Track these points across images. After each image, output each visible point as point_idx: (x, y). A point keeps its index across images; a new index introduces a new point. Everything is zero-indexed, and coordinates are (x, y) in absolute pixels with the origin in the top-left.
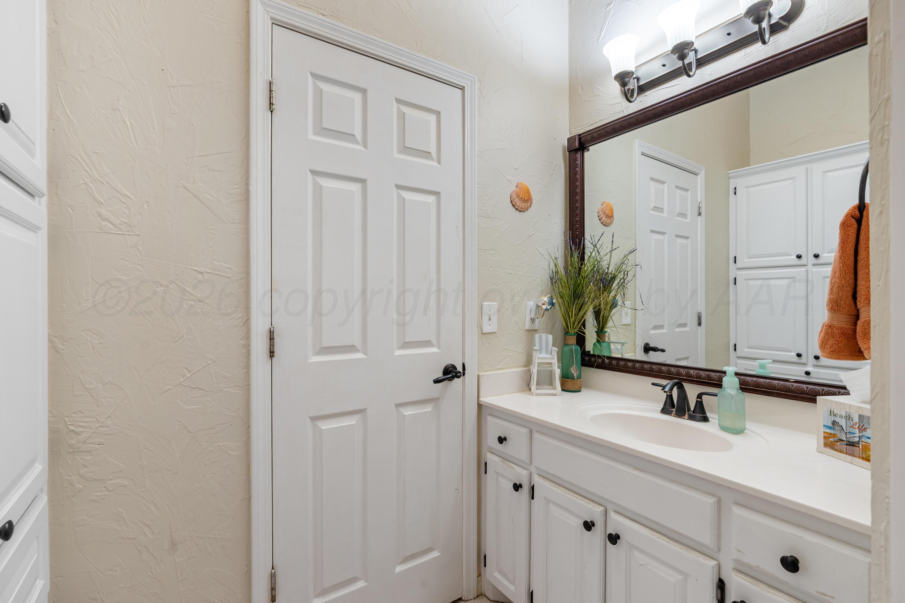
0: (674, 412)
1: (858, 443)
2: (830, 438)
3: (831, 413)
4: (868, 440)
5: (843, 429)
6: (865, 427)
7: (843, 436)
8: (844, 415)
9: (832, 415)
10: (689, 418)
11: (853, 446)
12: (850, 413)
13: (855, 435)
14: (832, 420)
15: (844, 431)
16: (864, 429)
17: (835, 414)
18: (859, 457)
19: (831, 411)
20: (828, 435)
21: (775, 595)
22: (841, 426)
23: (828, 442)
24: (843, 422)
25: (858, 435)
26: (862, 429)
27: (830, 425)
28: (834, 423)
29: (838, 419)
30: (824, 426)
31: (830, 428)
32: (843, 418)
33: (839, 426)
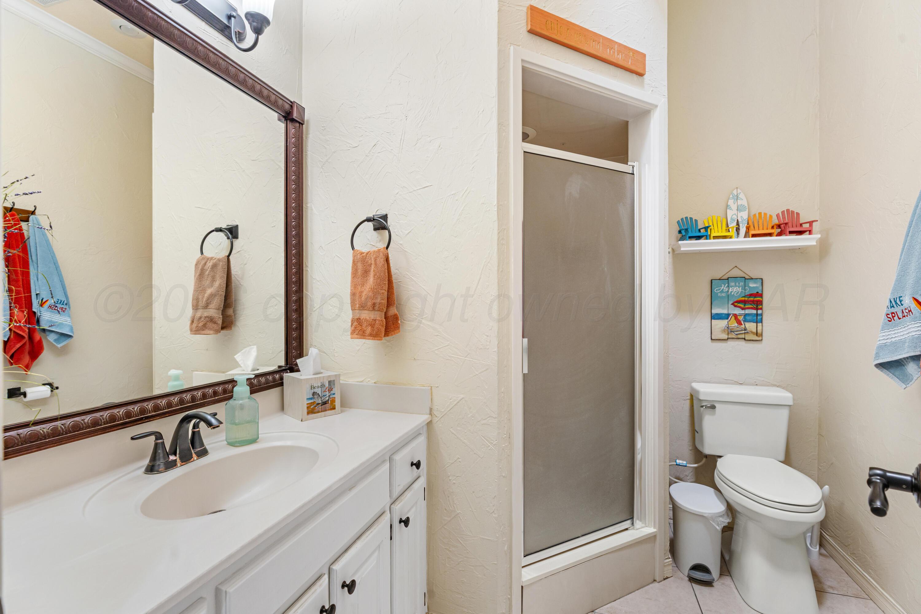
0: (178, 460)
1: (328, 400)
2: (311, 406)
3: (311, 387)
4: (334, 395)
5: (319, 396)
6: (332, 388)
7: (320, 400)
8: (320, 385)
9: (312, 388)
10: (198, 457)
11: (326, 404)
12: (323, 382)
13: (327, 396)
14: (313, 392)
15: (320, 396)
16: (332, 389)
17: (314, 387)
18: (329, 410)
19: (311, 386)
20: (310, 405)
21: (406, 496)
22: (318, 394)
23: (310, 410)
24: (319, 391)
25: (328, 395)
26: (330, 390)
27: (311, 396)
28: (314, 394)
29: (316, 390)
30: (307, 399)
31: (311, 399)
32: (319, 387)
33: (317, 395)
